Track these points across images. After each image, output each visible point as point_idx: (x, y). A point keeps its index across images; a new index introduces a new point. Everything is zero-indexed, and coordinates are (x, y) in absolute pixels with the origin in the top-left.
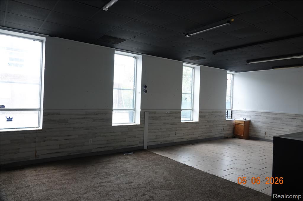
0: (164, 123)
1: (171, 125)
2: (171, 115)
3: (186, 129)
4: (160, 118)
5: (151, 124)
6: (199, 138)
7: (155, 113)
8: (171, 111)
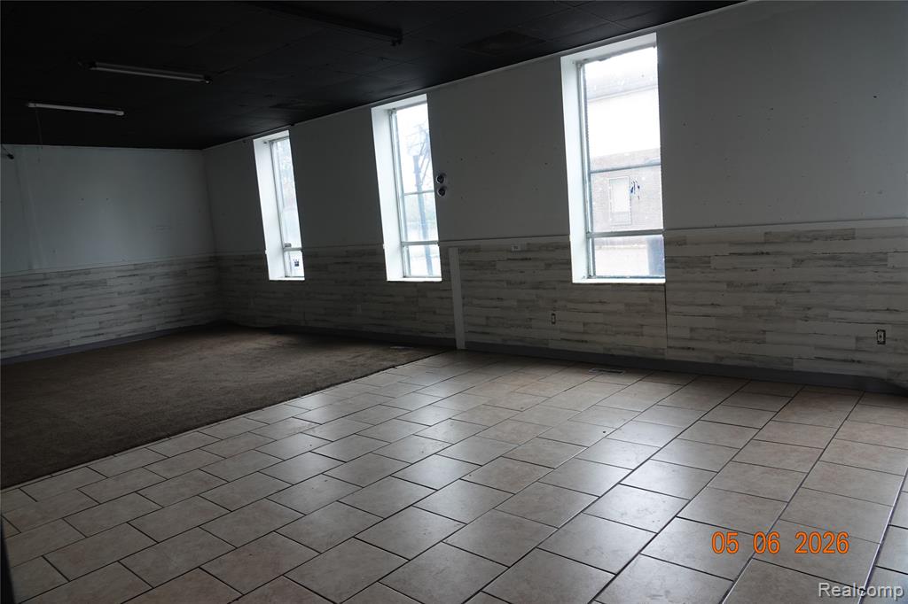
0: (509, 283)
1: (533, 288)
2: (529, 255)
3: (598, 307)
4: (494, 266)
5: (469, 281)
6: (671, 355)
7: (477, 250)
8: (528, 244)
